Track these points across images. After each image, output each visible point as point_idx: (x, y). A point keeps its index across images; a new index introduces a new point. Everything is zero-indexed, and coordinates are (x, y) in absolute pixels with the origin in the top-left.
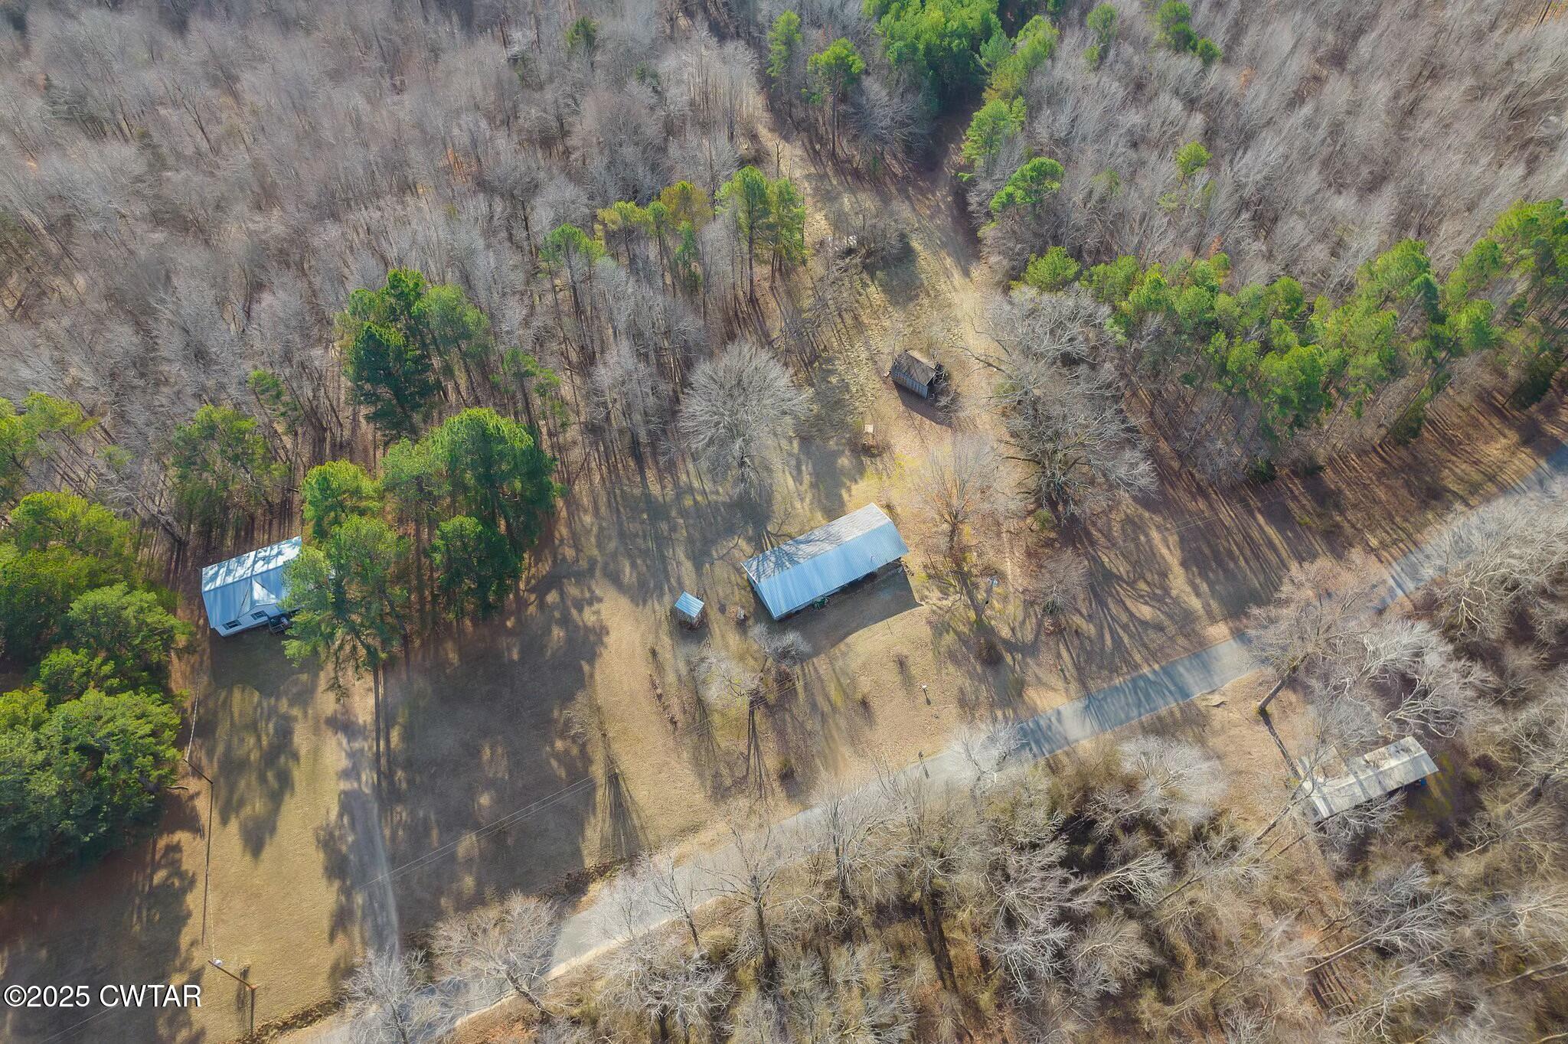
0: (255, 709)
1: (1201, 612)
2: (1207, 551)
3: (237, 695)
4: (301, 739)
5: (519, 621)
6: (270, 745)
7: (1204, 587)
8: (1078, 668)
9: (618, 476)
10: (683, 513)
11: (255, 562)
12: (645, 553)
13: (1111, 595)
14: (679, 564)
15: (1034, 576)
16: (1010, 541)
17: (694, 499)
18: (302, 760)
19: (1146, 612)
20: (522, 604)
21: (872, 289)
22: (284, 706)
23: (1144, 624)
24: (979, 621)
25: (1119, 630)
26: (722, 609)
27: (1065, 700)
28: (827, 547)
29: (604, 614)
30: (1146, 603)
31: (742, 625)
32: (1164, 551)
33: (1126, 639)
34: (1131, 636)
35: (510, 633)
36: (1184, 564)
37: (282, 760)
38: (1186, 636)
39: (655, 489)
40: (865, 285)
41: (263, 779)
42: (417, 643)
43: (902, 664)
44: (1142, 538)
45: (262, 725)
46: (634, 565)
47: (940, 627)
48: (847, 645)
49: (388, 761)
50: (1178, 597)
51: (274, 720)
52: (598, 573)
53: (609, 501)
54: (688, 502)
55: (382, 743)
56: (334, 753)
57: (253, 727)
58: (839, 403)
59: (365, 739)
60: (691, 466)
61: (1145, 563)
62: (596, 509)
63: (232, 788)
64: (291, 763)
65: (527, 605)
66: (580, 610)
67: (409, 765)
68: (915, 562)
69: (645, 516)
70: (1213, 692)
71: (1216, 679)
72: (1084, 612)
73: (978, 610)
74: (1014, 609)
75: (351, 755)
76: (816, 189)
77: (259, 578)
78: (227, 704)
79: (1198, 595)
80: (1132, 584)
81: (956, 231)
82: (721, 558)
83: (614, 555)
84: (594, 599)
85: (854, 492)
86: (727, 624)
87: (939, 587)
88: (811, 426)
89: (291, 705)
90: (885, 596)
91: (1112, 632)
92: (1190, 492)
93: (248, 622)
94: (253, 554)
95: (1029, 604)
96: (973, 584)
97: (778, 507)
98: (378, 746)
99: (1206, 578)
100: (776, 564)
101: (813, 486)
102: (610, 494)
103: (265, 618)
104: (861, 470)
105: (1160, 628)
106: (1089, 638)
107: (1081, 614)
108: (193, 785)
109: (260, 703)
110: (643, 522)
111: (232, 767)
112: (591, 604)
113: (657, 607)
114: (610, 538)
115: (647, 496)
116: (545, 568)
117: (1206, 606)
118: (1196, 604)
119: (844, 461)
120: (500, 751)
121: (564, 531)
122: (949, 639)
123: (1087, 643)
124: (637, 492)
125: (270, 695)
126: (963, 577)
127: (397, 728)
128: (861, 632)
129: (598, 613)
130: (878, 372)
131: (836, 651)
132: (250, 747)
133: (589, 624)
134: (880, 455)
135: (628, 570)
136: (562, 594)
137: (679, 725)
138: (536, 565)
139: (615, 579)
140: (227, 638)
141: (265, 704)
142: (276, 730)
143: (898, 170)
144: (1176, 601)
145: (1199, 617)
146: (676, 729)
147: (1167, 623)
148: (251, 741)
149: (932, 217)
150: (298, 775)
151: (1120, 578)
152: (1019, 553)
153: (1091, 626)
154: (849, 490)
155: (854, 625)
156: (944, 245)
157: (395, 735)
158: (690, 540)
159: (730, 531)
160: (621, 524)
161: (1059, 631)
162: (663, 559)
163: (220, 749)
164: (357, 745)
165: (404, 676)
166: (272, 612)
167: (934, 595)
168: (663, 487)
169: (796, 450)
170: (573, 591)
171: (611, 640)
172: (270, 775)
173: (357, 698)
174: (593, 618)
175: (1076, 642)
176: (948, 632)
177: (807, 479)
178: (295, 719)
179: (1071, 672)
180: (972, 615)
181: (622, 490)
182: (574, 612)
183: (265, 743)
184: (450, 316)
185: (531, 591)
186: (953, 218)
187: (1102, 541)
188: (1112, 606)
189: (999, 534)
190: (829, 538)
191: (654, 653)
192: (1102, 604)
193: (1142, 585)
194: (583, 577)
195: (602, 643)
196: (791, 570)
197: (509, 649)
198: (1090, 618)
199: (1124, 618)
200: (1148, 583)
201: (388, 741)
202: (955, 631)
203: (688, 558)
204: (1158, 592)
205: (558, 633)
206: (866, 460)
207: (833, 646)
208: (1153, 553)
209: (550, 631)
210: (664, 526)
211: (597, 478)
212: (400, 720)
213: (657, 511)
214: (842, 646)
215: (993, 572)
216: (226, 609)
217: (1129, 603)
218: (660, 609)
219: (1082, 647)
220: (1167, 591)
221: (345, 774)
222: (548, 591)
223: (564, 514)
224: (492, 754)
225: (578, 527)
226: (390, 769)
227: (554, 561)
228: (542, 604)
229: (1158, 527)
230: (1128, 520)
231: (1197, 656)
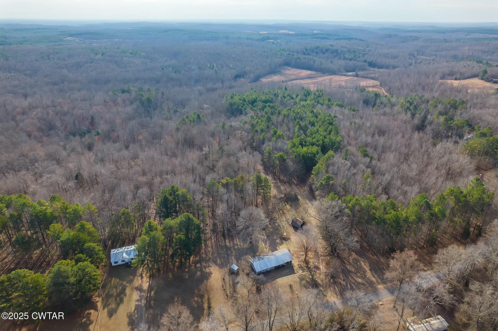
0: (117, 283)
1: (376, 282)
2: (377, 268)
3: (113, 279)
4: (128, 291)
5: (189, 270)
6: (120, 292)
7: (376, 276)
8: (340, 292)
9: (219, 241)
10: (235, 249)
11: (125, 249)
12: (224, 257)
13: (350, 276)
14: (232, 260)
15: (327, 269)
16: (322, 261)
17: (238, 247)
18: (127, 296)
19: (360, 280)
20: (190, 266)
21: (288, 206)
22: (125, 283)
23: (359, 283)
24: (313, 278)
25: (352, 284)
26: (243, 271)
27: (337, 300)
28: (272, 256)
29: (211, 270)
30: (360, 278)
31: (248, 275)
32: (365, 267)
33: (354, 287)
34: (356, 286)
35: (187, 272)
36: (370, 270)
37: (122, 295)
38: (372, 287)
39: (228, 244)
40: (286, 205)
41: (116, 300)
42: (162, 272)
43: (291, 286)
44: (358, 263)
45: (118, 287)
46: (220, 260)
47: (302, 279)
48: (276, 281)
49: (150, 299)
50: (369, 278)
51: (122, 286)
52: (211, 261)
53: (216, 245)
54: (236, 247)
55: (149, 294)
56: (136, 296)
57: (116, 287)
58: (277, 229)
59: (145, 293)
60: (238, 240)
61: (359, 269)
62: (212, 247)
63: (107, 301)
64: (124, 296)
65: (192, 266)
66: (205, 268)
67: (155, 300)
68: (295, 263)
69: (225, 249)
70: (379, 301)
71: (380, 298)
72: (342, 279)
73: (313, 276)
74: (322, 276)
75: (140, 296)
76: (275, 185)
77: (125, 252)
78: (110, 281)
79: (374, 277)
80: (356, 273)
81: (310, 195)
82: (244, 260)
83: (216, 257)
84: (209, 266)
85: (280, 248)
86: (244, 274)
87: (302, 270)
88: (270, 233)
89: (127, 283)
90: (287, 271)
91: (350, 284)
92: (372, 254)
93: (120, 263)
94: (124, 247)
95: (326, 276)
96: (311, 270)
97: (260, 249)
98: (148, 295)
99: (377, 274)
100: (258, 260)
101: (269, 246)
102: (216, 244)
103: (124, 263)
104: (282, 243)
105: (364, 284)
106: (343, 285)
107: (341, 280)
108: (97, 299)
109: (119, 282)
110: (224, 251)
111: (109, 296)
112: (208, 267)
113: (226, 269)
114: (215, 254)
115: (226, 246)
116: (197, 259)
117: (377, 280)
118: (374, 279)
119: (278, 241)
120: (180, 299)
121: (203, 251)
122: (304, 282)
123: (343, 286)
124: (223, 244)
125: (121, 280)
126: (309, 268)
127: (153, 291)
128: (280, 278)
129: (210, 269)
130: (288, 223)
131: (273, 282)
132: (114, 292)
133: (207, 272)
134: (287, 240)
135: (219, 261)
136: (201, 264)
137: (229, 297)
138: (195, 258)
139: (215, 263)
140: (114, 266)
141: (120, 282)
142: (122, 288)
143: (296, 183)
144: (368, 278)
145: (375, 283)
146: (228, 298)
147: (366, 283)
148: (115, 290)
149: (303, 192)
150: (125, 299)
151: (352, 272)
152: (324, 264)
153: (344, 282)
154: (279, 247)
155: (278, 277)
156: (306, 198)
157: (153, 293)
158: (236, 255)
159: (247, 254)
160: (218, 251)
161: (335, 283)
162: (228, 259)
163: (106, 291)
164: (142, 294)
165: (157, 280)
166: (127, 261)
167: (301, 272)
168: (230, 244)
169: (265, 238)
170: (204, 264)
171: (213, 276)
172: (118, 299)
173: (144, 283)
174: (208, 271)
175: (340, 286)
176: (304, 280)
177: (268, 244)
178: (127, 286)
179: (338, 293)
180: (311, 277)
181: (219, 244)
182: (204, 269)
183: (118, 291)
184: (184, 196)
185: (193, 263)
186: (309, 192)
187: (347, 263)
188: (350, 278)
189: (319, 260)
190: (272, 255)
191: (224, 279)
192: (348, 278)
193: (359, 274)
194: (207, 261)
195: (210, 276)
196: (262, 261)
197: (186, 276)
198: (344, 280)
199: (353, 281)
200: (360, 274)
201: (150, 294)
202: (306, 280)
203: (235, 259)
204: (363, 276)
205: (199, 273)
206: (284, 241)
207: (272, 281)
208: (361, 267)
209: (197, 273)
210: (229, 252)
211: (213, 241)
212: (155, 289)
213: (228, 248)
214: (275, 281)
215: (317, 268)
216: (115, 259)
217: (355, 278)
218: (226, 270)
219: (341, 287)
220: (365, 276)
221: (138, 301)
222: (197, 264)
223: (204, 247)
224: (177, 300)
225: (207, 251)
226: (150, 301)
227: (200, 257)
228: (195, 266)
229: (363, 261)
230: (354, 259)
231: (374, 292)
